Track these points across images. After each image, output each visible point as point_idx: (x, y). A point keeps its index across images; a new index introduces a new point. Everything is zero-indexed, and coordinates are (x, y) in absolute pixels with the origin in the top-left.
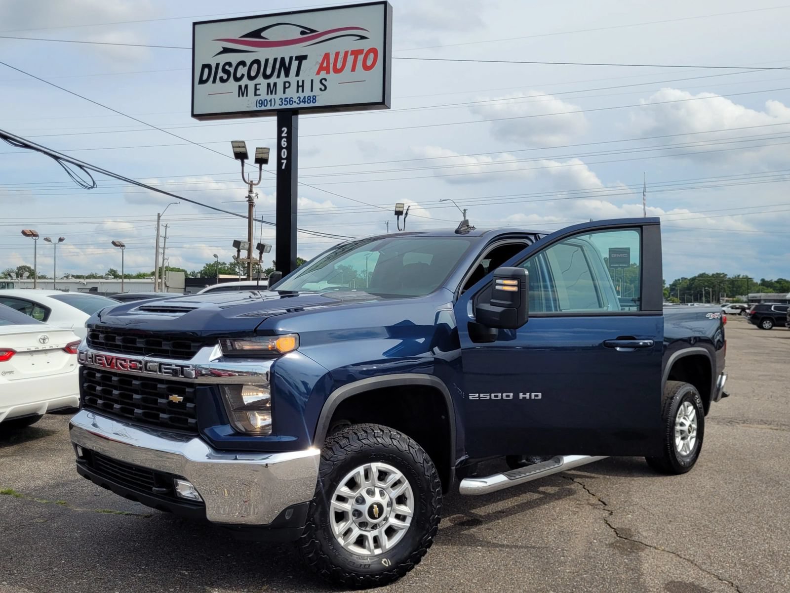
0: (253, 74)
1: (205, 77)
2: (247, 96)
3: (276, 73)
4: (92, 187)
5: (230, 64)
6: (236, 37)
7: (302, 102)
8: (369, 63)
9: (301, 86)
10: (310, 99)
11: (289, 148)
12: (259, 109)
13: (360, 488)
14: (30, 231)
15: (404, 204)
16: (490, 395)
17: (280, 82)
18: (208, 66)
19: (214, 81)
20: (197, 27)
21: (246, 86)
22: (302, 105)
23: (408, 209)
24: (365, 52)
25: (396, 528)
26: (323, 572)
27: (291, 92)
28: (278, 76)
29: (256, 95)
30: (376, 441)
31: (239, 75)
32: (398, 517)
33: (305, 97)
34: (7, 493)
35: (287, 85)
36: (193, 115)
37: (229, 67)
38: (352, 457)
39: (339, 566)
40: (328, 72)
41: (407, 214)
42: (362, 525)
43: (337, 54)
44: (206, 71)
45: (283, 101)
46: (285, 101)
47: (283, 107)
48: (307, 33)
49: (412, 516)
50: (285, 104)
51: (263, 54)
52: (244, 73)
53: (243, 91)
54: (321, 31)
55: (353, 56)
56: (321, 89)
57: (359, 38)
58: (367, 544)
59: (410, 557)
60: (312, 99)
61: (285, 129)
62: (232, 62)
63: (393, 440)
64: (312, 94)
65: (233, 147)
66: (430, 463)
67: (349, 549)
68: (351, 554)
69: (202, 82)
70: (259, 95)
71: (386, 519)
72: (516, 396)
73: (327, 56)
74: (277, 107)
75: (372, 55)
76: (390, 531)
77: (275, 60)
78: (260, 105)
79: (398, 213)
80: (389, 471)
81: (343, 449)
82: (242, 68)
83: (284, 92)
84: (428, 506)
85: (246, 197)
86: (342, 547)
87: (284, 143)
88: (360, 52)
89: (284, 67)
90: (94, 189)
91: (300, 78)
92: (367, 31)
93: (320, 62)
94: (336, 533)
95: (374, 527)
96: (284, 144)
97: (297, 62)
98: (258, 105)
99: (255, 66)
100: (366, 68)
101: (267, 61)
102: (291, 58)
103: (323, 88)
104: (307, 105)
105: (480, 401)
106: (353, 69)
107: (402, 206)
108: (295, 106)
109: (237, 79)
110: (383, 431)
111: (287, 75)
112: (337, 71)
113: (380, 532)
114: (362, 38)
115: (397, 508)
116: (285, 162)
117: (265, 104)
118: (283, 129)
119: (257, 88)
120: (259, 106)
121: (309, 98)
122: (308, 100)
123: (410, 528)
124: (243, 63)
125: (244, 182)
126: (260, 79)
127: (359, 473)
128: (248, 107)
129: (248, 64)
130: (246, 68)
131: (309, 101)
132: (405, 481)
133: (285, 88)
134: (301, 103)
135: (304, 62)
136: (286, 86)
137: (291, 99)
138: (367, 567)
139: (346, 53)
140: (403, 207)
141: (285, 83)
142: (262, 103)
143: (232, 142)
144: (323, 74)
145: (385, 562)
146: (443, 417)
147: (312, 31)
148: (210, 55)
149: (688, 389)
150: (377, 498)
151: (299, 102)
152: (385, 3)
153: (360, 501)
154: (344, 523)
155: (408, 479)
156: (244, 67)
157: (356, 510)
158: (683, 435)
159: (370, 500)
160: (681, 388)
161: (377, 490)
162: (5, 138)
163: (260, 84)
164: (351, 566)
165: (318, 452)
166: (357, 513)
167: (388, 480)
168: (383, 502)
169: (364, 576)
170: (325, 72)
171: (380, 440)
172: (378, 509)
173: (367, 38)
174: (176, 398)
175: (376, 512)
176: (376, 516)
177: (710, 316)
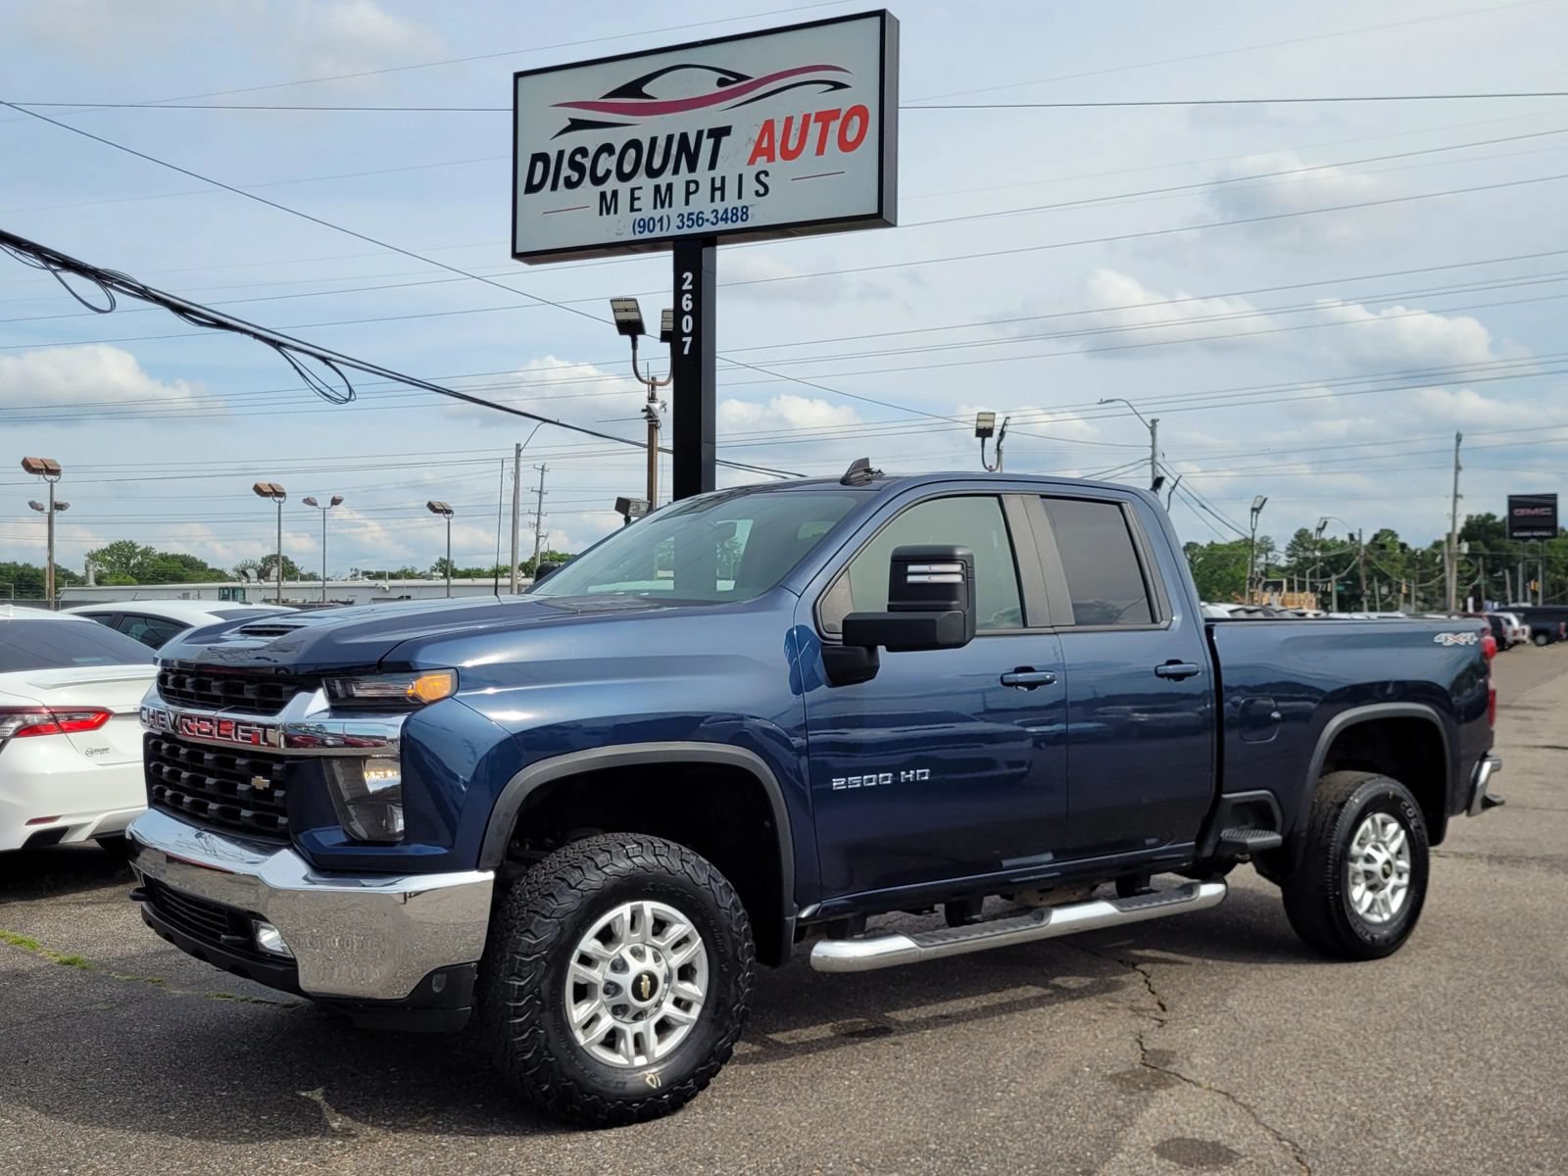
0: (627, 168)
1: (537, 180)
2: (616, 212)
3: (671, 165)
4: (347, 400)
5: (583, 151)
6: (595, 96)
7: (722, 219)
8: (851, 136)
9: (718, 189)
10: (736, 214)
11: (696, 313)
12: (639, 237)
13: (620, 944)
14: (270, 485)
15: (994, 414)
17: (679, 182)
18: (543, 157)
19: (554, 187)
20: (521, 80)
21: (615, 194)
22: (722, 226)
23: (1005, 424)
24: (843, 114)
25: (673, 1022)
26: (543, 1089)
27: (701, 202)
29: (632, 209)
30: (656, 863)
31: (600, 173)
32: (677, 1002)
33: (726, 211)
34: (68, 963)
35: (693, 187)
36: (516, 255)
37: (583, 157)
39: (576, 1081)
40: (771, 159)
41: (1002, 434)
42: (618, 1010)
43: (789, 121)
44: (540, 166)
45: (685, 220)
46: (688, 219)
47: (686, 231)
48: (733, 83)
49: (702, 1002)
50: (688, 226)
51: (645, 128)
52: (610, 168)
53: (608, 204)
54: (756, 76)
55: (820, 124)
56: (757, 193)
57: (831, 87)
58: (622, 1045)
59: (694, 1075)
60: (739, 214)
61: (689, 275)
62: (588, 148)
63: (684, 863)
64: (739, 204)
65: (615, 311)
67: (593, 1053)
68: (599, 1062)
69: (531, 188)
70: (640, 210)
71: (658, 1004)
73: (768, 126)
74: (674, 232)
75: (856, 121)
76: (664, 1027)
77: (670, 138)
78: (642, 230)
79: (984, 433)
80: (669, 918)
82: (606, 159)
83: (687, 203)
85: (643, 411)
86: (581, 1048)
87: (687, 304)
88: (834, 114)
89: (686, 151)
90: (350, 402)
91: (717, 173)
92: (846, 71)
93: (756, 138)
95: (639, 1016)
96: (687, 306)
97: (712, 140)
98: (637, 229)
99: (632, 153)
100: (846, 146)
101: (654, 141)
102: (700, 134)
103: (762, 191)
104: (730, 226)
106: (820, 150)
107: (991, 417)
108: (707, 228)
109: (597, 181)
110: (669, 847)
112: (788, 155)
113: (647, 1027)
114: (838, 86)
115: (680, 985)
116: (688, 340)
117: (651, 228)
118: (684, 276)
119: (636, 196)
120: (640, 232)
121: (735, 211)
122: (733, 214)
123: (698, 1023)
124: (608, 148)
125: (636, 379)
126: (641, 179)
128: (618, 234)
129: (618, 150)
130: (615, 158)
131: (734, 218)
132: (696, 939)
133: (688, 193)
134: (720, 222)
135: (725, 140)
136: (691, 190)
137: (700, 215)
138: (621, 1085)
139: (807, 118)
140: (993, 421)
141: (688, 183)
142: (644, 225)
143: (612, 301)
144: (762, 163)
145: (651, 1080)
146: (767, 824)
147: (741, 77)
148: (545, 137)
149: (1380, 788)
150: (648, 964)
151: (715, 221)
152: (881, 14)
153: (619, 967)
154: (588, 1005)
155: (701, 935)
156: (610, 155)
157: (610, 983)
158: (1372, 882)
159: (636, 967)
160: (1364, 786)
161: (649, 952)
162: (180, 310)
163: (640, 188)
164: (594, 1081)
165: (490, 875)
166: (613, 988)
167: (667, 936)
168: (660, 972)
169: (613, 1103)
170: (765, 158)
171: (663, 861)
172: (649, 982)
173: (847, 86)
174: (261, 782)
175: (646, 988)
176: (646, 995)
177: (1446, 639)
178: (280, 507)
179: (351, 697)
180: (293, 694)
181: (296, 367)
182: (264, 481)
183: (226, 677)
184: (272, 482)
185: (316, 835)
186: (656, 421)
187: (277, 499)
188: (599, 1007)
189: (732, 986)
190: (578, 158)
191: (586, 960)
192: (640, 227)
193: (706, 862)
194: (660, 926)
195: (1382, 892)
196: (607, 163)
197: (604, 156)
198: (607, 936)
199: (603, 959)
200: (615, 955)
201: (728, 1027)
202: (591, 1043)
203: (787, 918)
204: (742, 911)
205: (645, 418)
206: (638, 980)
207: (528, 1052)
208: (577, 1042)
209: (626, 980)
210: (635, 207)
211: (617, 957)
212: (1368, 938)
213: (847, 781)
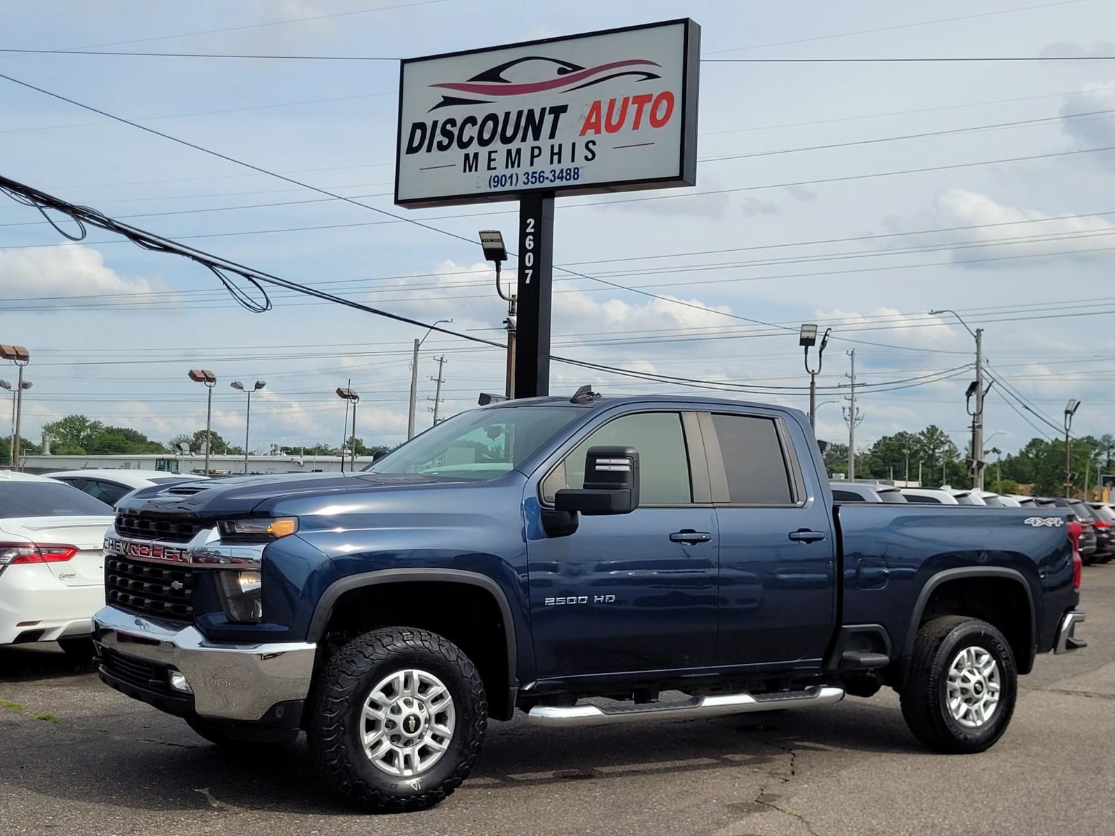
0: (486, 136)
1: (416, 144)
2: (476, 170)
3: (520, 135)
5: (452, 122)
6: (463, 80)
7: (558, 178)
8: (660, 116)
9: (556, 154)
10: (569, 174)
11: (536, 251)
12: (494, 189)
13: (397, 696)
14: (202, 371)
15: (816, 326)
17: (526, 148)
18: (422, 126)
19: (429, 149)
20: (406, 66)
21: (476, 155)
22: (558, 183)
23: (826, 335)
24: (654, 98)
25: (431, 750)
26: (344, 784)
28: (524, 139)
29: (489, 168)
30: (422, 645)
31: (465, 139)
33: (562, 170)
35: (536, 152)
36: (397, 202)
37: (452, 127)
39: (364, 780)
40: (598, 131)
41: (824, 343)
43: (612, 102)
44: (418, 132)
45: (530, 177)
46: (532, 178)
47: (530, 186)
48: (570, 72)
49: (451, 738)
50: (532, 182)
51: (503, 105)
52: (473, 136)
53: (470, 164)
54: (589, 67)
55: (637, 105)
56: (586, 158)
57: (646, 77)
58: (396, 761)
60: (572, 174)
61: (531, 221)
62: (456, 119)
63: (441, 647)
64: (572, 166)
65: (483, 241)
67: (376, 764)
69: (412, 150)
70: (495, 168)
71: (421, 737)
73: (596, 106)
74: (521, 186)
75: (664, 103)
77: (520, 113)
78: (496, 184)
79: (807, 342)
80: (430, 682)
82: (470, 128)
83: (532, 164)
85: (505, 322)
86: (369, 760)
87: (529, 244)
88: (647, 98)
89: (532, 124)
90: (266, 311)
91: (556, 142)
92: (658, 65)
93: (587, 115)
94: (364, 743)
95: (408, 743)
96: (530, 245)
97: (552, 116)
98: (492, 184)
99: (490, 124)
100: (656, 123)
101: (507, 115)
102: (543, 110)
103: (590, 156)
104: (564, 183)
106: (636, 126)
107: (814, 328)
108: (547, 184)
109: (462, 145)
111: (536, 137)
112: (611, 129)
113: (414, 751)
114: (651, 76)
115: (436, 726)
116: (530, 272)
117: (503, 183)
118: (528, 222)
119: (492, 158)
120: (494, 186)
121: (568, 172)
122: (567, 174)
123: (449, 751)
124: (471, 120)
125: (500, 298)
126: (497, 145)
127: (397, 679)
128: (477, 187)
129: (479, 122)
130: (477, 127)
131: (568, 177)
132: (448, 696)
133: (533, 157)
134: (556, 180)
135: (562, 116)
136: (535, 154)
137: (542, 174)
139: (626, 100)
140: (815, 332)
141: (533, 149)
142: (498, 180)
143: (480, 233)
144: (590, 135)
145: (415, 785)
146: (499, 625)
147: (576, 68)
148: (423, 110)
149: (974, 628)
150: (415, 710)
151: (553, 179)
152: (686, 22)
153: (396, 711)
154: (375, 733)
155: (451, 695)
156: (473, 126)
157: (390, 720)
158: (967, 696)
159: (406, 711)
160: (961, 626)
161: (416, 702)
162: (135, 237)
163: (496, 152)
164: (376, 782)
165: (313, 646)
166: (391, 724)
167: (429, 694)
168: (423, 715)
169: (389, 797)
170: (593, 130)
171: (427, 644)
172: (414, 722)
173: (658, 77)
174: (177, 585)
175: (412, 725)
176: (412, 729)
177: (1035, 522)
178: (210, 390)
179: (234, 533)
180: (199, 530)
181: (224, 282)
182: (198, 368)
183: (159, 519)
184: (204, 369)
185: (210, 618)
186: (514, 331)
187: (208, 383)
188: (382, 735)
189: (471, 728)
190: (449, 127)
191: (375, 705)
192: (495, 182)
193: (456, 647)
194: (424, 687)
195: (977, 704)
196: (471, 131)
197: (469, 126)
198: (389, 690)
199: (386, 705)
200: (394, 702)
201: (466, 756)
202: (376, 758)
203: (511, 688)
204: (479, 681)
205: (505, 328)
206: (407, 720)
207: (335, 759)
208: (367, 757)
209: (399, 719)
210: (492, 166)
211: (395, 704)
212: (962, 736)
213: (556, 600)
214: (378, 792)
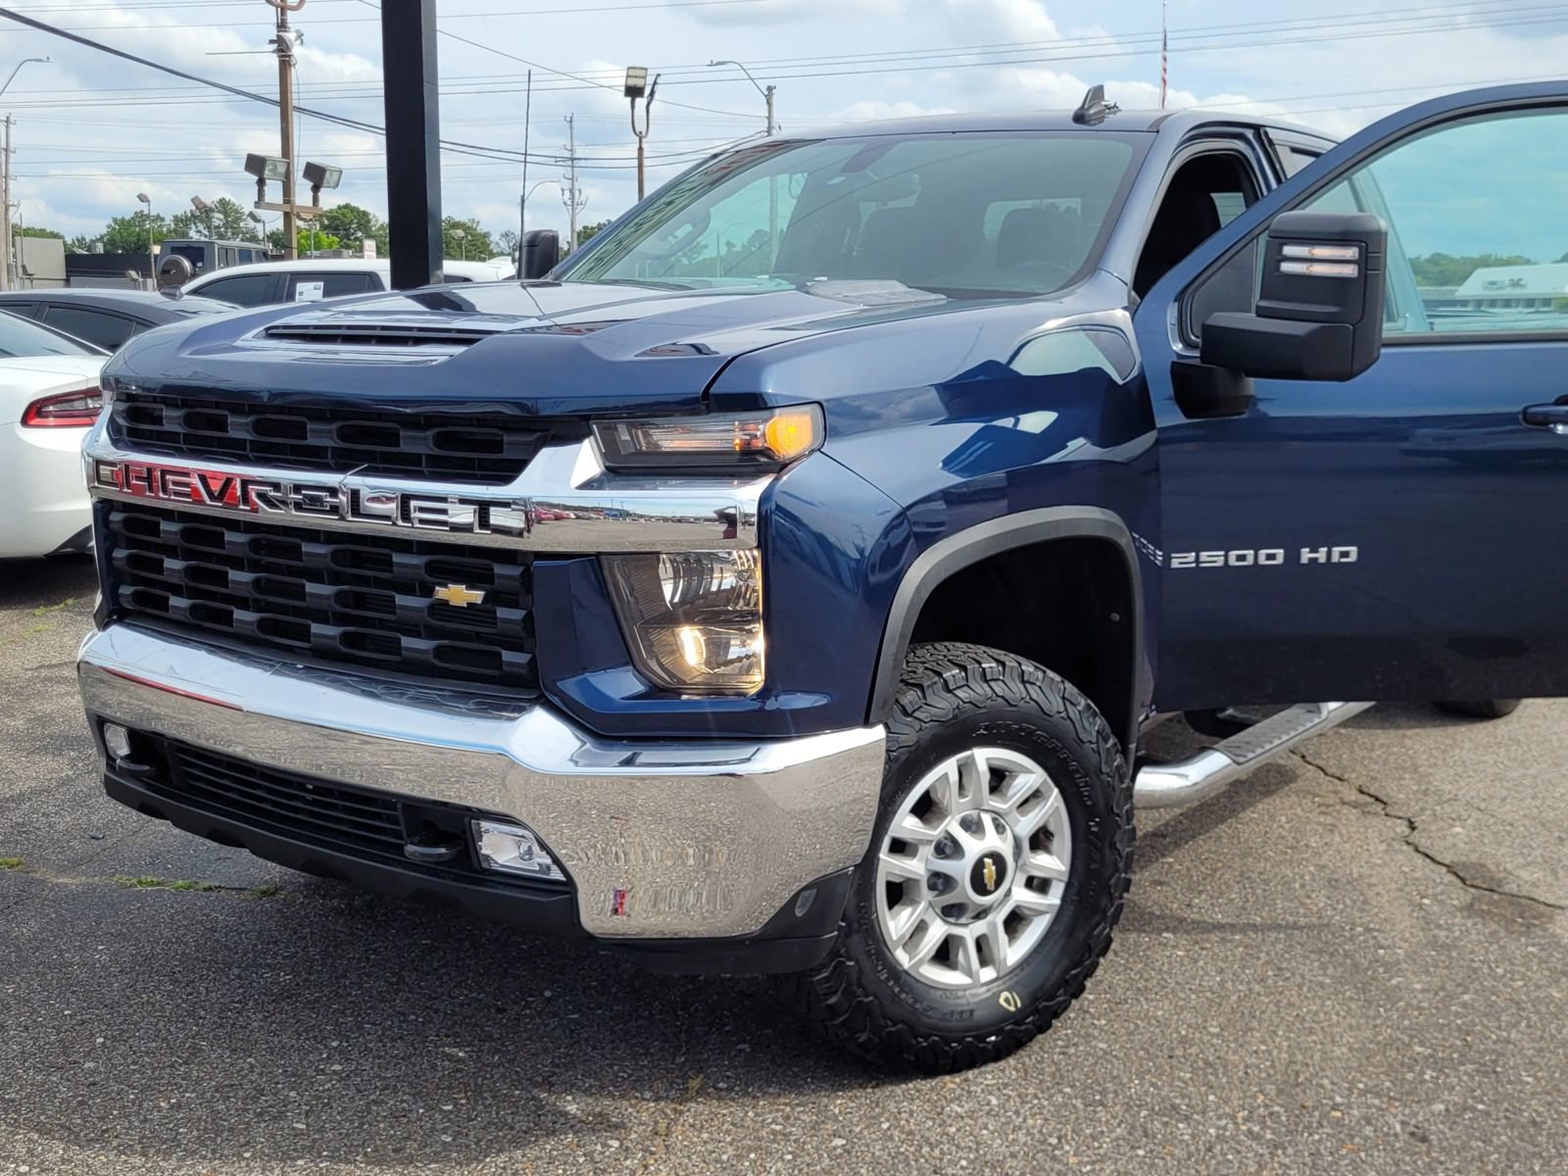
13: (946, 816)
15: (646, 69)
16: (1226, 557)
23: (655, 83)
25: (1027, 912)
26: (861, 1040)
30: (989, 692)
32: (1030, 883)
38: (933, 736)
39: (903, 1022)
41: (652, 93)
42: (952, 912)
49: (1066, 879)
58: (961, 957)
59: (1064, 982)
63: (1029, 686)
66: (1111, 742)
67: (922, 975)
68: (932, 987)
71: (1007, 894)
72: (1292, 556)
76: (1015, 922)
79: (633, 92)
80: (1010, 767)
81: (910, 715)
84: (1107, 850)
85: (272, 42)
86: (906, 972)
94: (891, 938)
95: (981, 914)
105: (1198, 572)
107: (642, 73)
110: (1003, 664)
113: (993, 925)
115: (1032, 859)
123: (1061, 909)
127: (946, 776)
132: (1052, 792)
138: (966, 1015)
140: (645, 78)
145: (1007, 1000)
150: (992, 841)
153: (948, 850)
154: (909, 912)
155: (1057, 786)
157: (936, 875)
159: (973, 847)
161: (987, 819)
164: (930, 1017)
165: (881, 733)
166: (941, 882)
167: (1011, 792)
168: (1006, 849)
169: (958, 1041)
171: (998, 687)
172: (994, 868)
174: (459, 594)
175: (990, 877)
176: (990, 886)
186: (289, 56)
188: (926, 910)
191: (900, 848)
193: (1059, 679)
194: (999, 778)
198: (928, 808)
200: (941, 832)
202: (920, 963)
205: (273, 52)
206: (979, 866)
208: (899, 965)
209: (960, 869)
211: (944, 836)
213: (1197, 557)
214: (936, 1038)
